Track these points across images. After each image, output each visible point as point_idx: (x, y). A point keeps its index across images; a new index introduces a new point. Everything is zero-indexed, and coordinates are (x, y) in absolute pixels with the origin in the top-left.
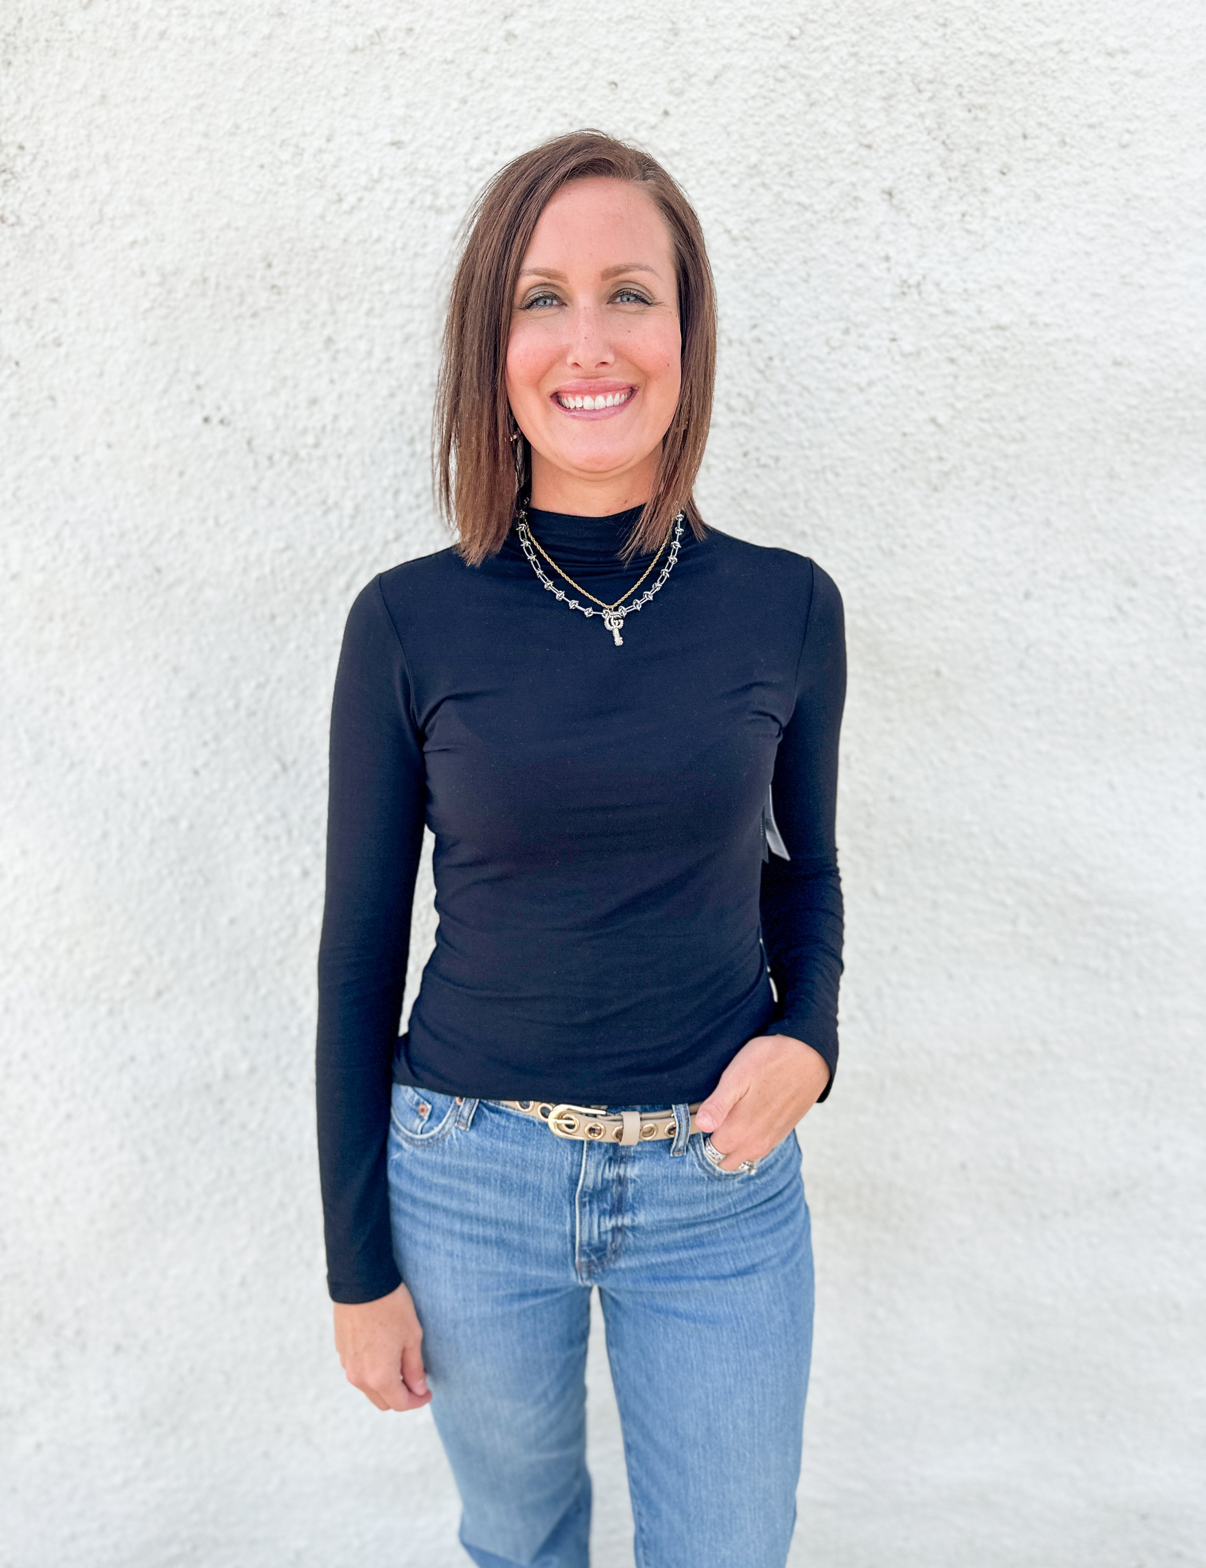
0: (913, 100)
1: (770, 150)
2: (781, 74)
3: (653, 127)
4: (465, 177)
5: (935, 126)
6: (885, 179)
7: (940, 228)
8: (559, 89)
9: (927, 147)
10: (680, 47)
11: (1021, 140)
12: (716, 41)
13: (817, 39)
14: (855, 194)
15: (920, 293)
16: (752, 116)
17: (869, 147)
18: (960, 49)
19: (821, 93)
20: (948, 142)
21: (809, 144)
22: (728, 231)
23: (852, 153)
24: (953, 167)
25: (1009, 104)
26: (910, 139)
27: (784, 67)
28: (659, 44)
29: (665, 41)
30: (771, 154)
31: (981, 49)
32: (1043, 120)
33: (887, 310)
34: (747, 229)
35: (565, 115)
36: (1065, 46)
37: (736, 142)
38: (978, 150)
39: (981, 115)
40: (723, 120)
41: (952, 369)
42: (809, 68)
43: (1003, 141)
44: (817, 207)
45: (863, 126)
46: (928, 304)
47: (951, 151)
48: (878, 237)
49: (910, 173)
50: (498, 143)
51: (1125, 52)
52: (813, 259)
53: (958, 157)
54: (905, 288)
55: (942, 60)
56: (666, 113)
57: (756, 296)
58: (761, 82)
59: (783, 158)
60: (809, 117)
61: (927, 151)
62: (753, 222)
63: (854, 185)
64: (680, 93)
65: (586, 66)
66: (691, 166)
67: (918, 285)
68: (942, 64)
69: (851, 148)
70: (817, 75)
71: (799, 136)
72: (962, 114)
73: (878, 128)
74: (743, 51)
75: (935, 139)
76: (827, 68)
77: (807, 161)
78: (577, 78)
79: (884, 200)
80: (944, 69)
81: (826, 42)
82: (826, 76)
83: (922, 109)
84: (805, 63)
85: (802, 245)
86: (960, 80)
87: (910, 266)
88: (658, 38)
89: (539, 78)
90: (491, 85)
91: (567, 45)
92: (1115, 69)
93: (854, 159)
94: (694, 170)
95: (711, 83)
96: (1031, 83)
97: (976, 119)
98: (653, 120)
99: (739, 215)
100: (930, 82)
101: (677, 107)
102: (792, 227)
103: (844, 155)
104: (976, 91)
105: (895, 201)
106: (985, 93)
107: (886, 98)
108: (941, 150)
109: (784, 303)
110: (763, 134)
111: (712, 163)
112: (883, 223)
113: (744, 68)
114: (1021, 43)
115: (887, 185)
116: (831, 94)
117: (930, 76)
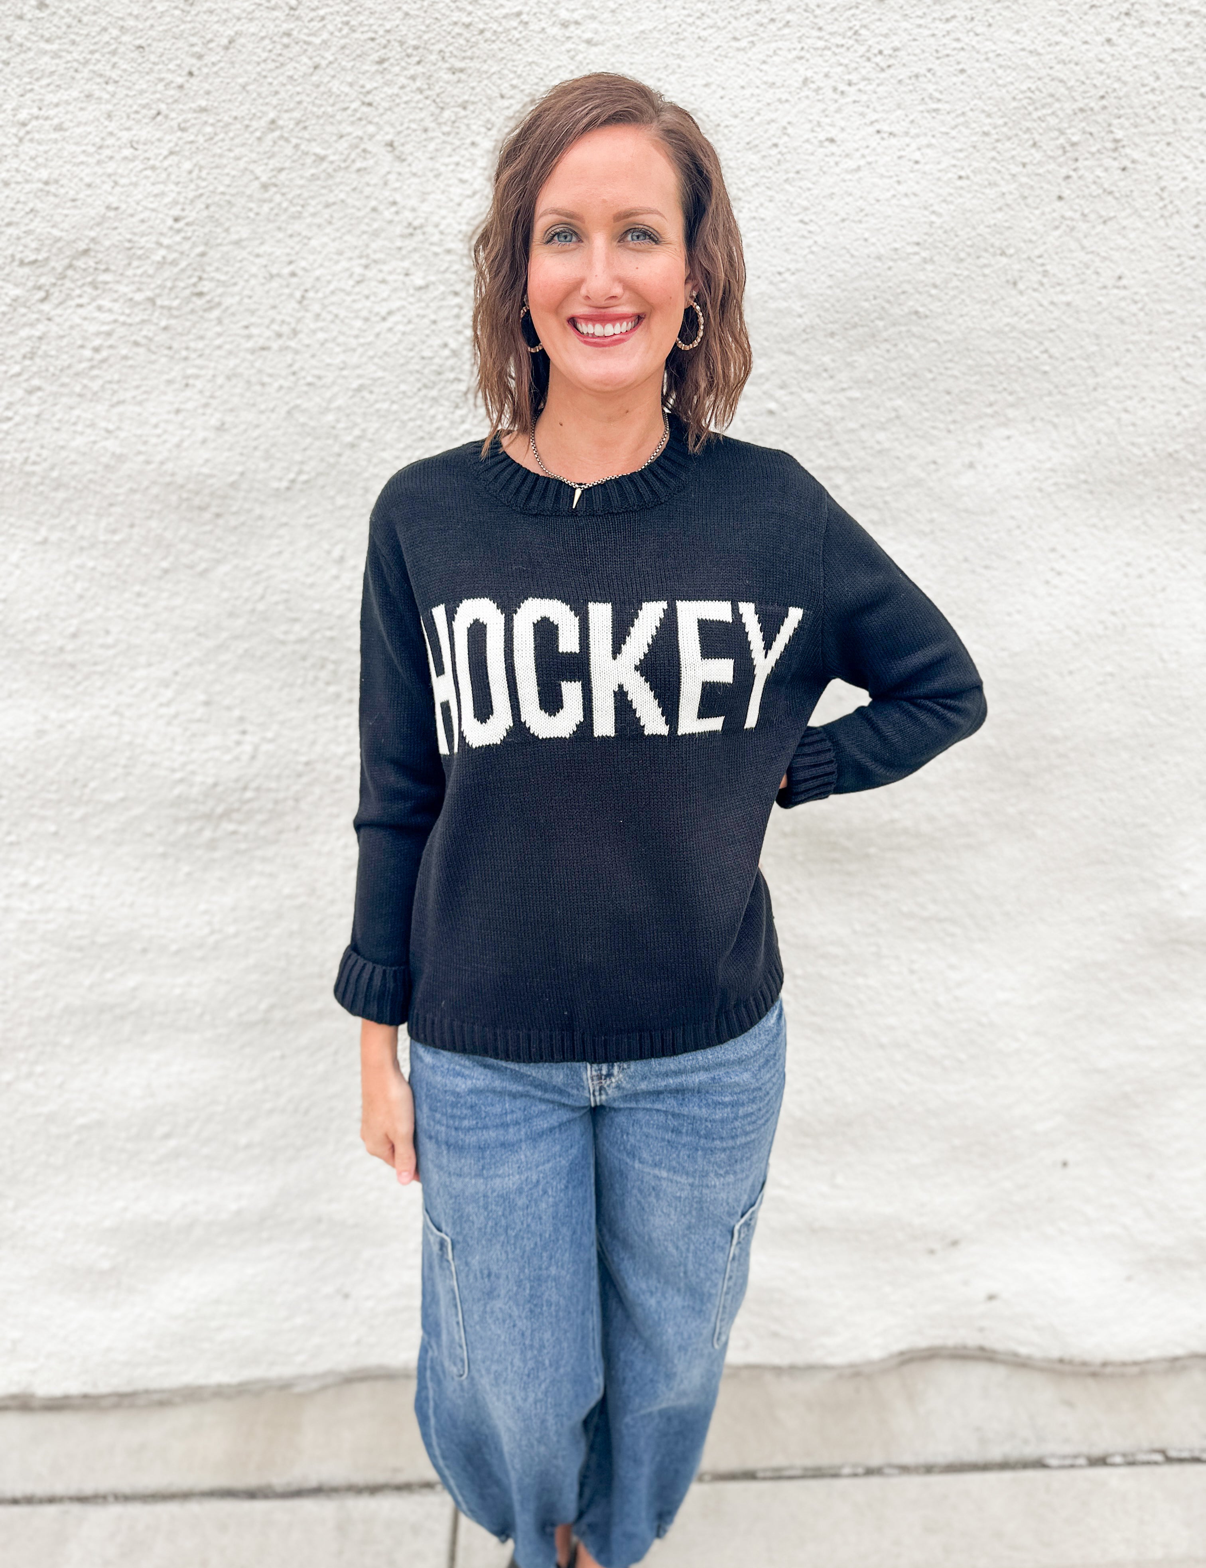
0: (403, 64)
1: (285, 108)
2: (286, 40)
3: (181, 87)
4: (14, 130)
5: (426, 87)
6: (387, 133)
7: (437, 176)
8: (92, 52)
9: (421, 105)
10: (197, 15)
11: (499, 100)
12: (227, 10)
13: (313, 10)
14: (363, 146)
15: (424, 233)
16: (265, 77)
17: (370, 104)
18: (436, 19)
19: (323, 57)
20: (438, 100)
21: (317, 102)
22: (257, 178)
23: (355, 110)
24: (445, 123)
25: (485, 67)
26: (405, 99)
27: (288, 34)
28: (177, 12)
29: (183, 11)
30: (286, 111)
31: (455, 19)
32: (514, 82)
33: (400, 249)
34: (275, 176)
35: (101, 75)
36: (524, 17)
37: (254, 100)
38: (465, 108)
39: (463, 76)
40: (241, 81)
41: (457, 300)
42: (309, 35)
43: (485, 100)
44: (332, 158)
45: (363, 87)
46: (432, 244)
47: (442, 108)
48: (386, 184)
49: (408, 128)
50: (42, 100)
51: (577, 23)
52: (334, 204)
53: (447, 114)
54: (412, 230)
55: (423, 28)
56: (191, 74)
57: (291, 236)
58: (270, 47)
59: (297, 114)
60: (315, 78)
61: (421, 109)
62: (281, 170)
63: (361, 139)
64: (200, 57)
65: (115, 32)
66: (219, 121)
67: (421, 227)
68: (425, 32)
69: (354, 106)
70: (317, 41)
71: (308, 95)
72: (448, 76)
73: (376, 88)
74: (251, 20)
75: (427, 98)
76: (325, 35)
77: (318, 117)
78: (107, 43)
79: (389, 152)
80: (426, 37)
81: (322, 12)
82: (325, 42)
83: (412, 72)
84: (305, 31)
85: (324, 191)
86: (441, 46)
87: (413, 210)
88: (176, 8)
89: (73, 43)
90: (29, 49)
91: (95, 13)
92: (569, 38)
93: (358, 115)
94: (221, 124)
95: (226, 48)
96: (501, 49)
97: (459, 81)
98: (180, 80)
99: (266, 164)
100: (416, 48)
101: (199, 69)
102: (313, 175)
103: (349, 112)
104: (456, 56)
105: (397, 153)
106: (464, 58)
107: (381, 62)
108: (433, 108)
109: (313, 243)
110: (277, 93)
111: (236, 118)
112: (389, 173)
113: (253, 34)
114: (487, 14)
115: (389, 138)
116: (331, 58)
117: (415, 42)
